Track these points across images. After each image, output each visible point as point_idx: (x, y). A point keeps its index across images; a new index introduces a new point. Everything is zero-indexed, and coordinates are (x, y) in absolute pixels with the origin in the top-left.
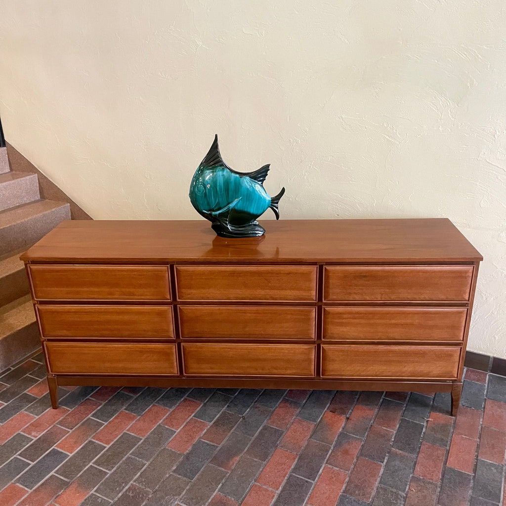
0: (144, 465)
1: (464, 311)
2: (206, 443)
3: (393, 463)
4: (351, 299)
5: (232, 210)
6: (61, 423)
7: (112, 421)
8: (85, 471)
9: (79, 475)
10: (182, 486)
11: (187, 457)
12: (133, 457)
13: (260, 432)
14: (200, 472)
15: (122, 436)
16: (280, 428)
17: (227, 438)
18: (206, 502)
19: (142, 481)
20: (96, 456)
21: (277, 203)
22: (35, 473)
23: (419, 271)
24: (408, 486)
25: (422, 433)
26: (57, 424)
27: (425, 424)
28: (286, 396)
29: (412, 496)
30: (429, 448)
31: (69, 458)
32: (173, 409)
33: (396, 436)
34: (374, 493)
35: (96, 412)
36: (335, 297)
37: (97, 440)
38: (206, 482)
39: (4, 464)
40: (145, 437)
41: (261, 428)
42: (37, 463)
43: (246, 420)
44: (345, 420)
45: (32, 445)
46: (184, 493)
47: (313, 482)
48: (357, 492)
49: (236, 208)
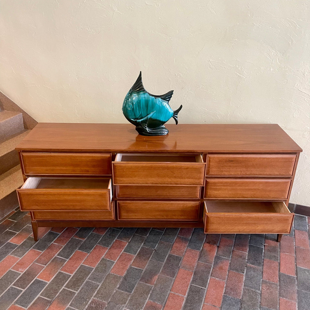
0: (99, 286)
1: (289, 181)
2: (135, 268)
3: (249, 273)
4: (223, 174)
5: (149, 119)
6: (37, 261)
7: (72, 258)
8: (60, 293)
9: (56, 296)
10: (125, 297)
11: (125, 278)
12: (90, 281)
13: (167, 259)
14: (135, 288)
15: (80, 267)
16: (180, 255)
17: (148, 264)
18: (143, 307)
19: (99, 296)
20: (66, 282)
21: (177, 114)
22: (27, 297)
23: (264, 158)
24: (261, 286)
25: (263, 253)
26: (35, 262)
27: (263, 247)
28: (178, 234)
29: (264, 293)
30: (268, 262)
31: (48, 284)
32: (110, 247)
33: (248, 256)
34: (242, 293)
35: (60, 253)
36: (213, 173)
37: (64, 271)
38: (140, 294)
39: (4, 292)
40: (96, 267)
41: (167, 256)
42: (27, 290)
43: (157, 251)
44: (217, 248)
45: (20, 278)
46: (127, 302)
47: (205, 288)
48: (232, 293)
49: (152, 118)
